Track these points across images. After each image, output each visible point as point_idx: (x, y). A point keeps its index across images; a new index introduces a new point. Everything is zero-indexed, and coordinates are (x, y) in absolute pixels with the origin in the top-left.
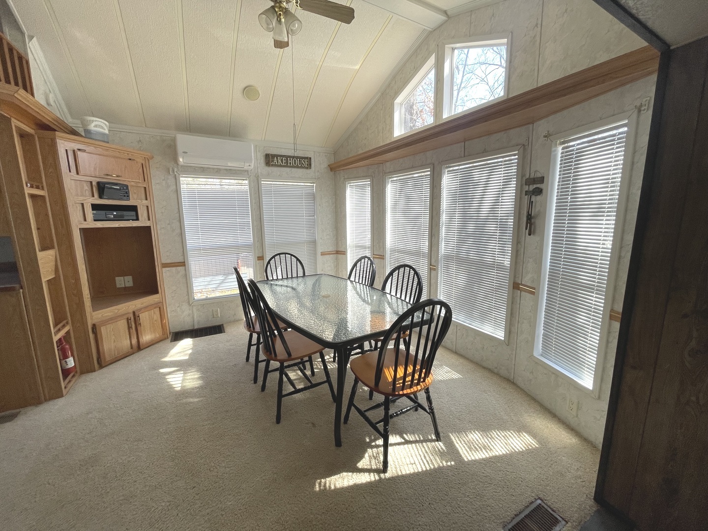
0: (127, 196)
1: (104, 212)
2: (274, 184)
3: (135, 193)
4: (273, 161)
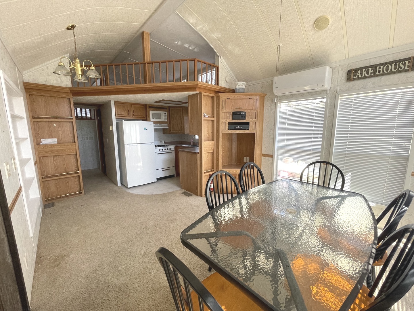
0: (244, 117)
1: (233, 126)
2: (355, 97)
3: (250, 116)
4: (356, 75)
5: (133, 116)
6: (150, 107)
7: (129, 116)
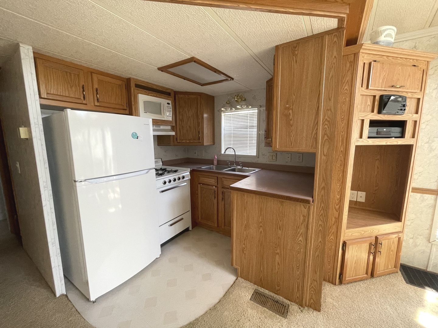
0: (403, 109)
5: (97, 104)
6: (137, 86)
7: (84, 102)
